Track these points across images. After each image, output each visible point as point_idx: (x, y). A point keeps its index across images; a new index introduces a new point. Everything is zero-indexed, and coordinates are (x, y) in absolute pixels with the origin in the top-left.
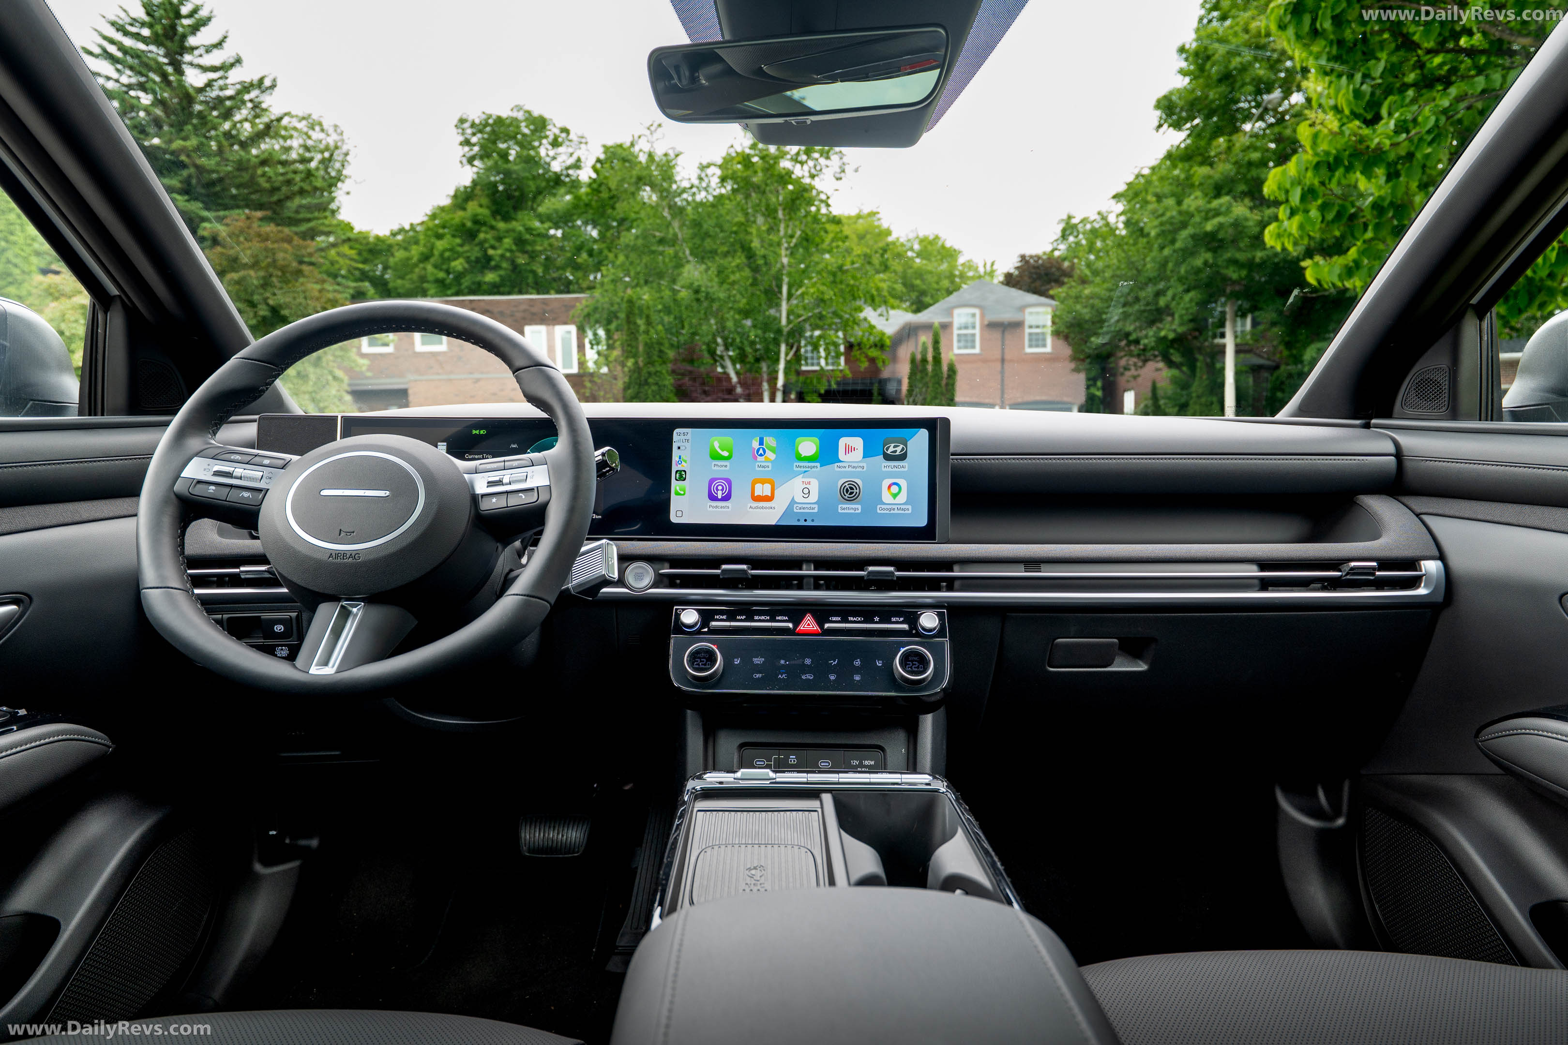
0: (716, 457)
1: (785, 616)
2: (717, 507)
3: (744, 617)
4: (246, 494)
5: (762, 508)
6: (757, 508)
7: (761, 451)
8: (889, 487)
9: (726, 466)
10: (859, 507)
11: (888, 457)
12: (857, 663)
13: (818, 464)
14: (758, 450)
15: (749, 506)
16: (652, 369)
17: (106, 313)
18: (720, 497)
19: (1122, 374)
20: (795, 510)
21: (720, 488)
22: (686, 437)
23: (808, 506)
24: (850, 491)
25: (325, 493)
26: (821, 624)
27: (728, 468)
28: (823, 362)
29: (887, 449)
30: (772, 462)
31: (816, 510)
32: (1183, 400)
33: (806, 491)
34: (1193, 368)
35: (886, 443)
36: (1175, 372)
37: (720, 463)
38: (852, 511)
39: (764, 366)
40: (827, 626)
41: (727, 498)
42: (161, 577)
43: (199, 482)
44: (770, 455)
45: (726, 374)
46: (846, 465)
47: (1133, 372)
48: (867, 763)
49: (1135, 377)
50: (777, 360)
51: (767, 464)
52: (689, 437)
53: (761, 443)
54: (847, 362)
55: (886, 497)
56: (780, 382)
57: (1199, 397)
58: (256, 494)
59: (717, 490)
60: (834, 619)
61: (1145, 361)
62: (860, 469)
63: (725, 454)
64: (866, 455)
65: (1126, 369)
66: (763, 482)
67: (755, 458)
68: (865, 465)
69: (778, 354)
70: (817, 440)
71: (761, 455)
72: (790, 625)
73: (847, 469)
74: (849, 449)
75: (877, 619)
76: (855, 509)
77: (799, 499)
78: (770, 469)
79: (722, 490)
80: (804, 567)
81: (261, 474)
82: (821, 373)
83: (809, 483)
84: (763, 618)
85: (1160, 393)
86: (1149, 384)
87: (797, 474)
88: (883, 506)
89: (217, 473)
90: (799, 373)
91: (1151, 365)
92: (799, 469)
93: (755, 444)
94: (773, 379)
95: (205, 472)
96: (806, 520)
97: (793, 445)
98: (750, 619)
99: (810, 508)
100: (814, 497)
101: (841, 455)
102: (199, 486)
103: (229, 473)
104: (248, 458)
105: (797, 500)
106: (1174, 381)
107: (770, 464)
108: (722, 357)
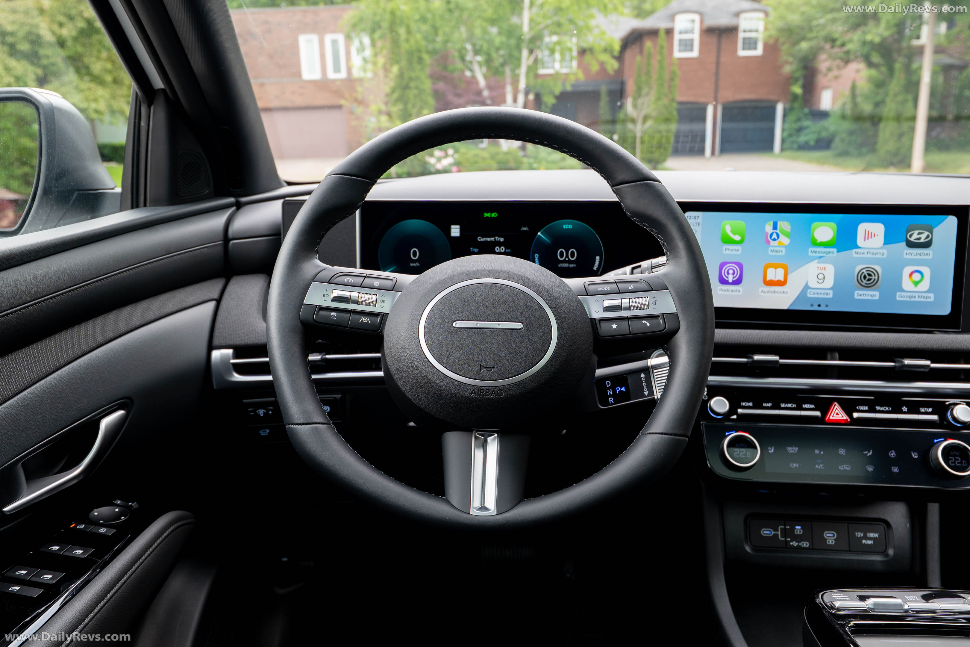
0: (728, 241)
1: (812, 404)
2: (728, 290)
3: (770, 405)
4: (365, 320)
5: (774, 292)
6: (769, 292)
7: (775, 236)
8: (911, 275)
9: (737, 250)
10: (877, 293)
11: (911, 245)
12: (892, 454)
13: (835, 250)
14: (771, 235)
15: (760, 290)
16: (413, 75)
17: (149, 107)
18: (730, 281)
19: (826, 75)
20: (809, 295)
21: (731, 272)
22: (697, 221)
23: (823, 291)
24: (868, 277)
25: (457, 324)
26: (849, 413)
27: (740, 252)
28: (557, 65)
29: (911, 236)
30: (786, 247)
31: (831, 296)
32: (879, 98)
33: (821, 276)
34: (891, 71)
35: (910, 229)
36: (873, 72)
37: (731, 247)
38: (869, 298)
39: (508, 71)
40: (855, 415)
41: (738, 282)
42: (305, 412)
43: (322, 308)
44: (785, 240)
45: (474, 77)
46: (865, 251)
47: (835, 73)
48: (871, 535)
49: (836, 78)
50: (519, 65)
51: (780, 249)
52: (700, 220)
53: (775, 227)
54: (580, 65)
55: (907, 284)
56: (522, 85)
57: (896, 95)
58: (373, 319)
59: (728, 274)
60: (862, 408)
61: (847, 62)
62: (880, 256)
63: (737, 238)
64: (887, 241)
65: (829, 69)
66: (776, 266)
67: (768, 242)
68: (885, 251)
69: (519, 59)
70: (834, 225)
71: (774, 240)
72: (818, 413)
73: (866, 255)
74: (868, 235)
75: (905, 409)
76: (872, 296)
77: (813, 284)
78: (783, 253)
79: (733, 274)
80: (829, 356)
81: (375, 297)
82: (555, 76)
83: (824, 268)
84: (789, 405)
85: (858, 92)
86: (849, 85)
87: (813, 259)
88: (903, 294)
89: (337, 299)
90: (537, 76)
91: (854, 66)
92: (814, 254)
93: (769, 228)
94: (515, 81)
95: (325, 298)
96: (819, 306)
97: (808, 230)
98: (776, 407)
99: (825, 294)
100: (829, 283)
101: (860, 241)
102: (322, 313)
103: (347, 298)
104: (359, 280)
105: (811, 285)
106: (870, 79)
107: (783, 249)
108: (471, 62)
